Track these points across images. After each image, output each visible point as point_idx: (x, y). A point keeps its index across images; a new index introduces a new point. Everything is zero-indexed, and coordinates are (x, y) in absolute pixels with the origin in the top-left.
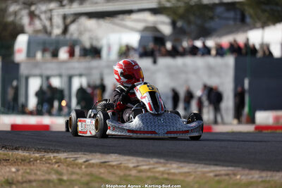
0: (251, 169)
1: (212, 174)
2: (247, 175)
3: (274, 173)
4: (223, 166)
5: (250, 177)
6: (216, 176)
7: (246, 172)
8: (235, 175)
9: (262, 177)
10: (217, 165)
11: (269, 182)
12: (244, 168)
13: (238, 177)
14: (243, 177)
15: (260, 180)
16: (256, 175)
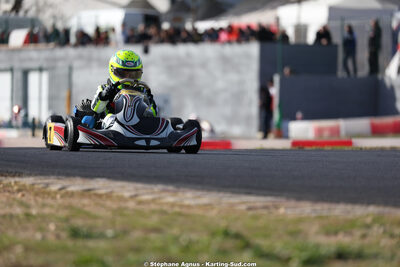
0: (299, 199)
1: (243, 207)
2: (295, 207)
3: (333, 206)
4: (258, 195)
5: (298, 211)
6: (250, 209)
7: (292, 203)
8: (277, 207)
9: (315, 210)
10: (249, 193)
11: (327, 217)
12: (288, 198)
13: (282, 211)
14: (289, 212)
15: (314, 215)
16: (307, 209)
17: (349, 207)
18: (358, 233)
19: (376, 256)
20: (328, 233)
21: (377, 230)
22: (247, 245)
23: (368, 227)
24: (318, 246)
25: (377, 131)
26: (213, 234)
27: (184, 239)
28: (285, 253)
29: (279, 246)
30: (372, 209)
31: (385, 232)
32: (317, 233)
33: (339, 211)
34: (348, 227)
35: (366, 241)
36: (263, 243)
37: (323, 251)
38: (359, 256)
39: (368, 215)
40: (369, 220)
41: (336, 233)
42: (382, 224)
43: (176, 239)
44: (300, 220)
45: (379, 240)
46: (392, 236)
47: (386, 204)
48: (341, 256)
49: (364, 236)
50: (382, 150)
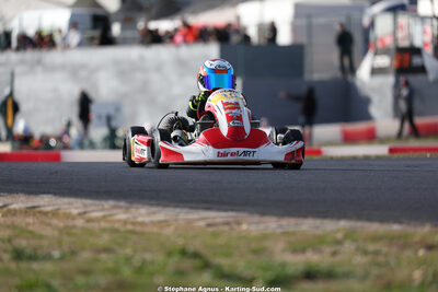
0: (263, 214)
1: (202, 223)
2: (258, 223)
3: (300, 221)
4: (219, 210)
5: (262, 227)
6: (209, 225)
7: (256, 218)
8: (239, 224)
9: (281, 226)
10: (208, 209)
11: (294, 233)
12: (251, 213)
13: (244, 227)
14: (253, 228)
15: (279, 231)
16: (272, 224)
17: (318, 222)
18: (328, 250)
19: (347, 275)
20: (295, 251)
21: (349, 247)
22: (206, 265)
23: (339, 243)
24: (284, 265)
25: (349, 139)
26: (169, 254)
27: (137, 260)
28: (247, 273)
29: (241, 265)
30: (343, 224)
31: (358, 249)
32: (284, 251)
33: (308, 226)
34: (316, 243)
35: (338, 258)
36: (224, 262)
37: (290, 270)
38: (329, 275)
39: (338, 231)
40: (339, 236)
41: (303, 250)
42: (355, 240)
43: (128, 260)
44: (265, 237)
45: (351, 257)
46: (366, 253)
47: (359, 217)
48: (310, 275)
49: (334, 254)
50: (355, 158)
